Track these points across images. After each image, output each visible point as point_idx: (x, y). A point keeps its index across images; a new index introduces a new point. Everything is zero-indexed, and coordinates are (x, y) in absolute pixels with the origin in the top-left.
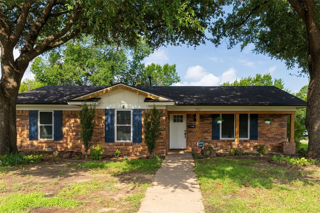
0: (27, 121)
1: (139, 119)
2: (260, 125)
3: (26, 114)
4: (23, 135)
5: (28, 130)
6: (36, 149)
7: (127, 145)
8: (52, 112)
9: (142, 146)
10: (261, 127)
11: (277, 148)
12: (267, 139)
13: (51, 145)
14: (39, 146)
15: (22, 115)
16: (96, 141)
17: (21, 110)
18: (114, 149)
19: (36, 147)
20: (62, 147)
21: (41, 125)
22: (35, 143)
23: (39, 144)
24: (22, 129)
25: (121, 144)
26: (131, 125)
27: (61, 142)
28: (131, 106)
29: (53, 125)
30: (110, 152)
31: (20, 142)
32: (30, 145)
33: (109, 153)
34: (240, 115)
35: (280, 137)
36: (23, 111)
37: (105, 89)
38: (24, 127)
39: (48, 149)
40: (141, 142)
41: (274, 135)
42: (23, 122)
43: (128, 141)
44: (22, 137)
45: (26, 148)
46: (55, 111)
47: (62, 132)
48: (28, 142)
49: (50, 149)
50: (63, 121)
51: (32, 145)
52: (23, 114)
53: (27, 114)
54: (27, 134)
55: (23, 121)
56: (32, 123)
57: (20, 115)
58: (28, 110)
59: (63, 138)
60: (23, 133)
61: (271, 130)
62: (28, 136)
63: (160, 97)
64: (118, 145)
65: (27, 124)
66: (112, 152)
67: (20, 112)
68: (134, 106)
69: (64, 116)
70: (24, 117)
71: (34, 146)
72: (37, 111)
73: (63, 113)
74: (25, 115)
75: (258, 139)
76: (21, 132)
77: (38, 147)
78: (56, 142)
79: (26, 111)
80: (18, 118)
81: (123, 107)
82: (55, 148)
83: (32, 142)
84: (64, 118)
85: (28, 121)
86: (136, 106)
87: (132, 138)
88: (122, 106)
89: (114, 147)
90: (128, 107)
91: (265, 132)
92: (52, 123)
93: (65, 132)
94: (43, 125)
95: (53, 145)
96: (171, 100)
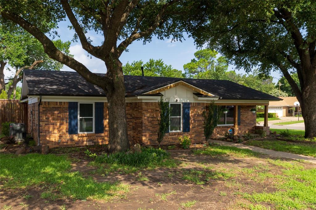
0: (66, 113)
1: (188, 112)
2: (241, 113)
3: (64, 106)
4: (62, 129)
5: (68, 124)
6: (76, 143)
7: (179, 134)
8: (92, 104)
9: (189, 134)
10: (242, 115)
11: (251, 131)
12: (245, 124)
13: (92, 138)
14: (80, 140)
15: (61, 108)
16: (154, 132)
17: (60, 102)
18: (168, 138)
19: (76, 142)
20: (103, 140)
21: (81, 118)
22: (76, 138)
23: (79, 138)
24: (60, 122)
25: (175, 134)
26: (181, 117)
27: (103, 135)
28: (182, 101)
29: (94, 117)
30: (166, 141)
31: (58, 136)
32: (70, 140)
33: (164, 143)
34: (238, 106)
35: (253, 123)
36: (62, 102)
37: (169, 85)
38: (63, 120)
39: (89, 142)
40: (189, 132)
41: (250, 121)
42: (61, 115)
43: (178, 131)
44: (61, 132)
45: (65, 144)
46: (96, 103)
47: (103, 124)
48: (68, 136)
49: (91, 142)
50: (104, 113)
51: (72, 140)
52: (61, 106)
53: (67, 106)
54: (67, 128)
55: (62, 113)
56: (72, 117)
57: (58, 107)
58: (67, 102)
59: (104, 131)
60: (61, 128)
61: (248, 117)
62: (68, 130)
63: (209, 93)
64: (172, 135)
65: (66, 117)
66: (167, 141)
67: (58, 104)
68: (184, 101)
69: (106, 108)
70: (63, 109)
71: (74, 140)
72: (77, 103)
73: (104, 104)
74: (64, 108)
75: (241, 124)
76: (60, 127)
77: (78, 142)
78: (97, 135)
79: (64, 103)
80: (56, 111)
81: (177, 100)
82: (96, 141)
83: (72, 137)
84: (105, 111)
85: (68, 113)
86: (185, 101)
87: (181, 129)
88: (175, 100)
89: (169, 137)
90: (180, 101)
91: (244, 119)
92: (92, 115)
93: (106, 124)
94: (83, 118)
95: (94, 138)
96: (217, 96)
